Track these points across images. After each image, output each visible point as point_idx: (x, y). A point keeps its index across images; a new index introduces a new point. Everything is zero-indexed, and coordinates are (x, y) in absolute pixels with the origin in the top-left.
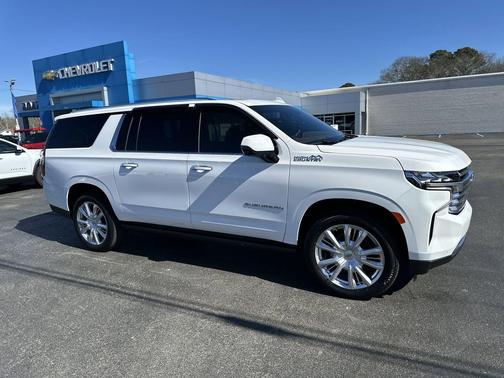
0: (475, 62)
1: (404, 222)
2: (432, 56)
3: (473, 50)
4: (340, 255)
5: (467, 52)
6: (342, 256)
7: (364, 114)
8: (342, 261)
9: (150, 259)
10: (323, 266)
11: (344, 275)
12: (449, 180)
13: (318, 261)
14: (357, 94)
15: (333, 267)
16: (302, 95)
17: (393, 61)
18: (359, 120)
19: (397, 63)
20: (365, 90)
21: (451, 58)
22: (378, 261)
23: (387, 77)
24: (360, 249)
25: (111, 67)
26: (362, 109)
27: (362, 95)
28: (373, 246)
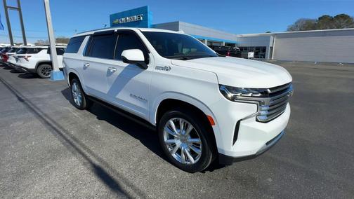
0: (347, 22)
1: (214, 124)
2: (320, 18)
3: (346, 16)
4: (178, 139)
5: (343, 17)
6: (179, 139)
7: (272, 48)
8: (178, 143)
9: (97, 118)
10: (168, 144)
11: (179, 152)
12: (260, 95)
13: (165, 139)
14: (269, 37)
15: (174, 145)
16: (239, 36)
17: (296, 21)
18: (268, 50)
19: (298, 22)
20: (274, 35)
21: (332, 19)
22: (199, 148)
23: (291, 29)
24: (189, 137)
25: (141, 19)
26: (271, 45)
27: (272, 38)
28: (196, 137)
